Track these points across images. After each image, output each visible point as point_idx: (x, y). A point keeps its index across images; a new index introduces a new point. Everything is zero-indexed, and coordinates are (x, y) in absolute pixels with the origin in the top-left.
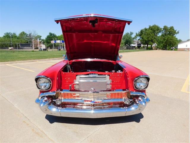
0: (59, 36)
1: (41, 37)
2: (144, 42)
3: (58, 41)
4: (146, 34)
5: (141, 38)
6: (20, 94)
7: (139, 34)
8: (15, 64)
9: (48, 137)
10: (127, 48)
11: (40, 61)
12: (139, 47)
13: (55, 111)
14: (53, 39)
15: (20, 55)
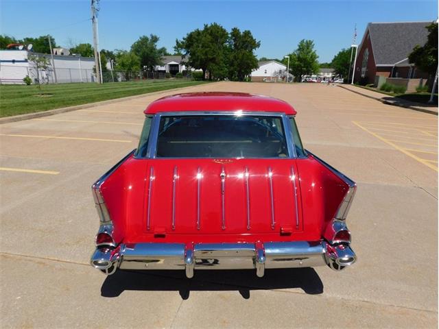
2: (198, 63)
4: (200, 45)
5: (188, 52)
7: (182, 42)
12: (174, 72)
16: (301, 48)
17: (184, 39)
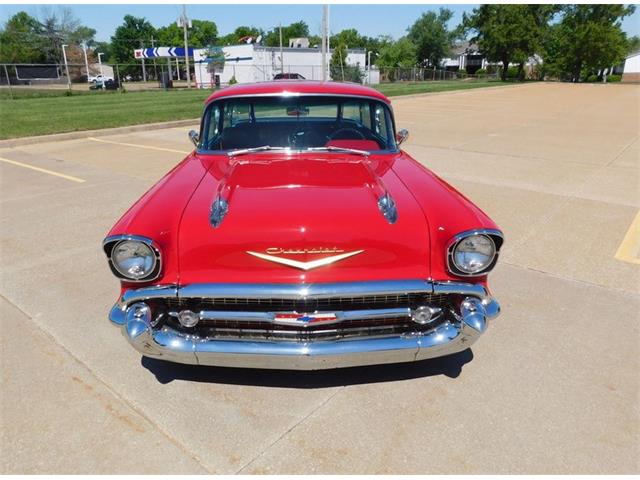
0: (165, 29)
1: (92, 32)
2: (494, 51)
3: (162, 52)
4: (503, 20)
5: (481, 33)
6: (46, 276)
7: (473, 17)
8: (8, 150)
9: (161, 431)
10: (428, 76)
11: (101, 134)
12: (472, 69)
13: (176, 347)
14: (141, 41)
15: (21, 111)
17: (474, 11)
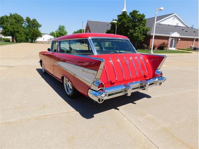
16: (60, 29)
